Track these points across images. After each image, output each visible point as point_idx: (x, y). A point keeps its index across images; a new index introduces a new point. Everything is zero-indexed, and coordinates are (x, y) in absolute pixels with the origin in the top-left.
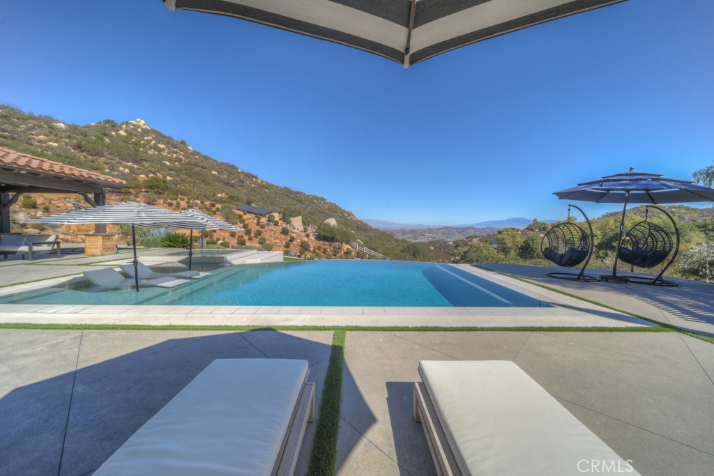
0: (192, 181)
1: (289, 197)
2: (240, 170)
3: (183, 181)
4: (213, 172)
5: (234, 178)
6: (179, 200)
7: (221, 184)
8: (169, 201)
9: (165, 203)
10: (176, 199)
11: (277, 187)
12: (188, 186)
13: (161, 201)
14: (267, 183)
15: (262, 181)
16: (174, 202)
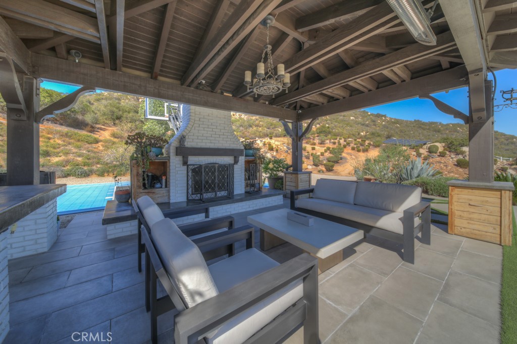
0: (341, 126)
1: (424, 129)
2: (369, 113)
3: (335, 126)
4: (352, 118)
5: (367, 120)
6: (338, 139)
7: (359, 125)
8: (332, 141)
9: (330, 142)
10: (336, 139)
11: (407, 121)
12: (340, 129)
13: (328, 141)
14: (395, 119)
15: (391, 119)
16: (336, 141)
